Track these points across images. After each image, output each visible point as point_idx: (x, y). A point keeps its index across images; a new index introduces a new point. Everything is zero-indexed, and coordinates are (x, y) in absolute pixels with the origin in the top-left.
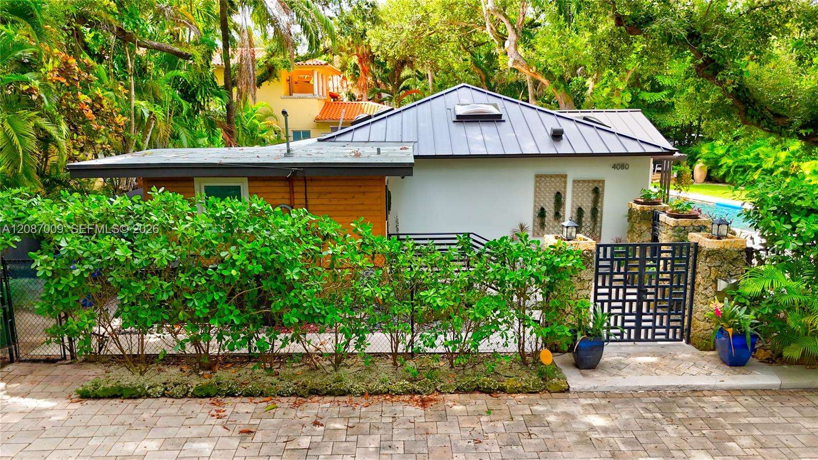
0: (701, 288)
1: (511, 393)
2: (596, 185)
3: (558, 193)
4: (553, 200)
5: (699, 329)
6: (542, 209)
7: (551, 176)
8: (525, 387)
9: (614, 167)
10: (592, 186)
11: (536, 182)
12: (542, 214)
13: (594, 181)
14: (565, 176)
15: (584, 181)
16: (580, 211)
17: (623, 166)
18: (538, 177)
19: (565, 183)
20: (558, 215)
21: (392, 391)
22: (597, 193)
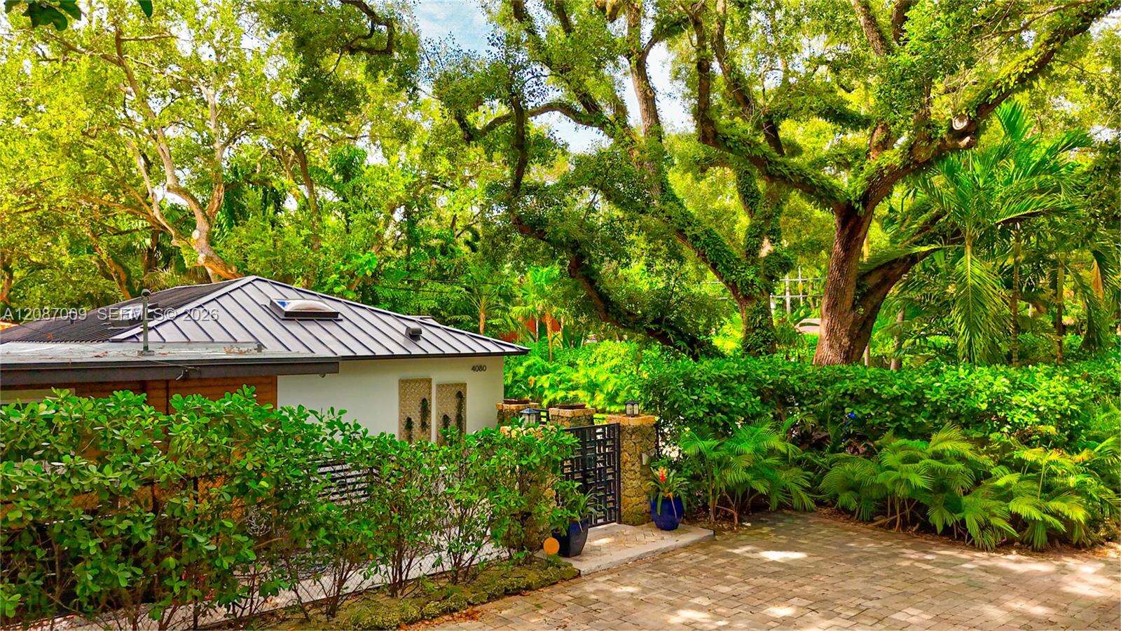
0: (628, 466)
1: (537, 589)
2: (458, 389)
3: (424, 400)
4: (419, 409)
5: (630, 506)
6: (409, 420)
7: (416, 381)
8: (547, 580)
9: (474, 369)
10: (455, 391)
11: (400, 388)
12: (409, 424)
13: (457, 385)
14: (429, 381)
15: (448, 385)
16: (446, 419)
17: (480, 368)
18: (404, 383)
19: (430, 388)
20: (425, 426)
21: (428, 615)
22: (461, 396)
